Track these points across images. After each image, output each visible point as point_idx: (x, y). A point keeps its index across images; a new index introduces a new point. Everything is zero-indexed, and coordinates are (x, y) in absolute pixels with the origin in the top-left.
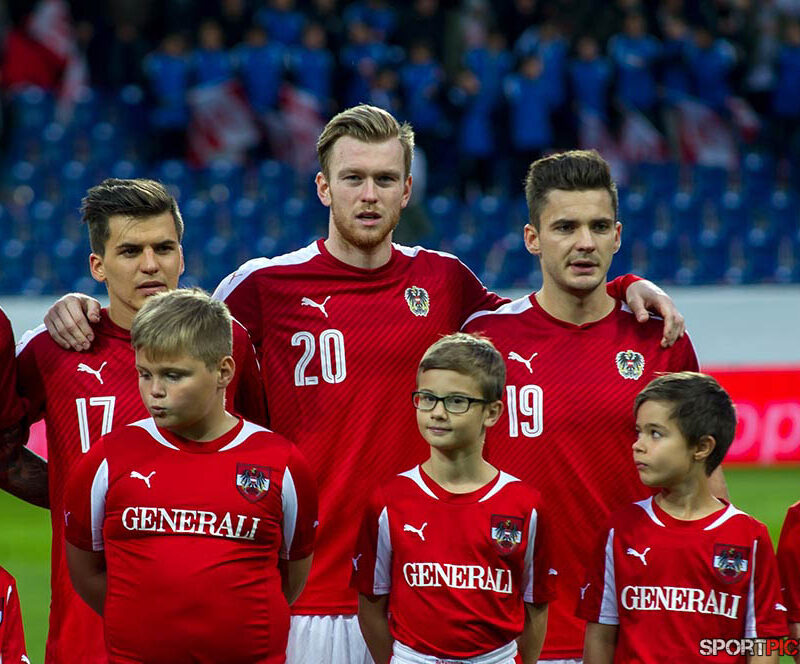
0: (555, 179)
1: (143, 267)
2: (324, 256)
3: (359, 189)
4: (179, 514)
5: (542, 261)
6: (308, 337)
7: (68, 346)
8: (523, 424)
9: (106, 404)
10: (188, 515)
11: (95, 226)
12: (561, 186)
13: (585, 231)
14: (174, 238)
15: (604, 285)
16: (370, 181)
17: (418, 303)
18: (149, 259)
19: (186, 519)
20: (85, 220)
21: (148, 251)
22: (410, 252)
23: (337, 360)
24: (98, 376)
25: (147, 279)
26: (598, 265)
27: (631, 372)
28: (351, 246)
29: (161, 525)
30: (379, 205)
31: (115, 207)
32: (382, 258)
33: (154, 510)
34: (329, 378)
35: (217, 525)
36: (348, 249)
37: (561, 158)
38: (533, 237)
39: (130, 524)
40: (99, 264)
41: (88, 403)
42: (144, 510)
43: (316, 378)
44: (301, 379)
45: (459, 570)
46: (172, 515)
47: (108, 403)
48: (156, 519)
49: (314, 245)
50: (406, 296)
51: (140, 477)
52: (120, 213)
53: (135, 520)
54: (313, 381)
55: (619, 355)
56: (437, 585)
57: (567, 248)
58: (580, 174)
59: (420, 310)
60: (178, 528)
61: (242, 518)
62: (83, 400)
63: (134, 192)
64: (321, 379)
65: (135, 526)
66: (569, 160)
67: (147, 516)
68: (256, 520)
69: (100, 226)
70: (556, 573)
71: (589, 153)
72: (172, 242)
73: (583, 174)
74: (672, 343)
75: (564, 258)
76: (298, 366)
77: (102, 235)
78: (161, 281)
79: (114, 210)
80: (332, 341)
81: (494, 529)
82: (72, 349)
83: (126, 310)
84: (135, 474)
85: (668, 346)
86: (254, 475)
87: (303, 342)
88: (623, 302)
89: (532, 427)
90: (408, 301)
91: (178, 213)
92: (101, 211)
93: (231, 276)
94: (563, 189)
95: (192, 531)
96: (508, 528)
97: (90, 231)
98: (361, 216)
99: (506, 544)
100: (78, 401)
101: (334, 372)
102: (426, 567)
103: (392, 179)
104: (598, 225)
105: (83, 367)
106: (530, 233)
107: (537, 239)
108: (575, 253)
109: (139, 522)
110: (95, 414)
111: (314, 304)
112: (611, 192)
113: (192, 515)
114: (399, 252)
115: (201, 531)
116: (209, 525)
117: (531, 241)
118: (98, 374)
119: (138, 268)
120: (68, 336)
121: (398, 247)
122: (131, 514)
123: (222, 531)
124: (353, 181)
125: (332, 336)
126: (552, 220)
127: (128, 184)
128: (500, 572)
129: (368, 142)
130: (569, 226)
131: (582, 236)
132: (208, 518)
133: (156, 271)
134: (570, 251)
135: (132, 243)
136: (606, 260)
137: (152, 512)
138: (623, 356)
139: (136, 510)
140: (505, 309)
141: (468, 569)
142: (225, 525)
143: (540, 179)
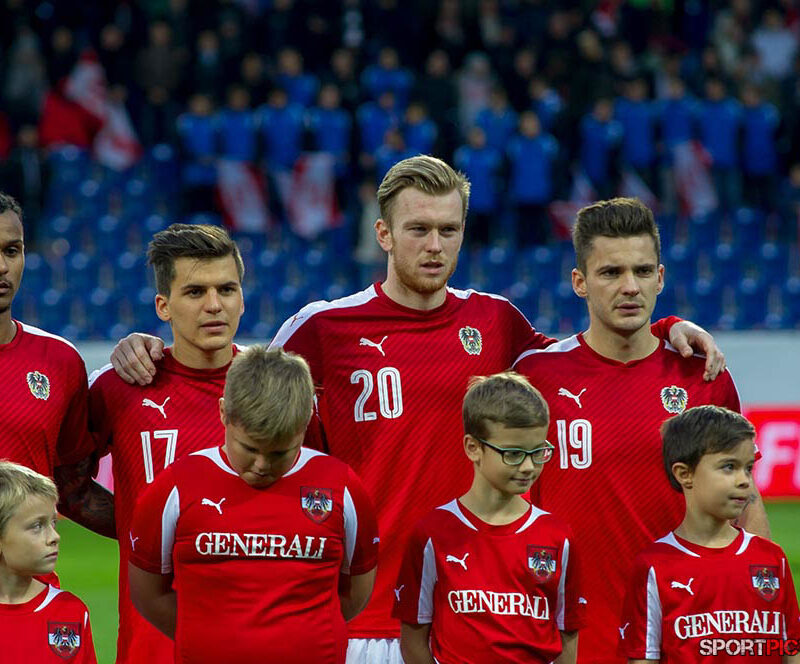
0: (600, 226)
1: (207, 307)
2: (381, 299)
3: (425, 239)
4: (251, 538)
5: (589, 304)
6: (367, 375)
7: (133, 381)
8: (572, 456)
9: (169, 437)
10: (259, 539)
11: (161, 268)
12: (606, 233)
13: (630, 276)
14: (236, 280)
15: (648, 326)
16: (435, 232)
17: (472, 342)
18: (213, 299)
19: (258, 542)
20: (151, 263)
21: (213, 292)
22: (462, 294)
23: (394, 396)
24: (162, 410)
25: (210, 319)
26: (643, 307)
27: (675, 407)
28: (409, 291)
29: (235, 549)
30: (442, 255)
31: (181, 250)
32: (438, 300)
33: (228, 535)
34: (386, 413)
35: (286, 548)
36: (406, 291)
37: (605, 206)
38: (581, 281)
39: (204, 548)
40: (165, 305)
41: (152, 435)
42: (218, 535)
43: (374, 414)
44: (361, 415)
45: (500, 598)
46: (244, 539)
47: (171, 436)
48: (230, 544)
49: (372, 288)
50: (460, 335)
51: (211, 504)
52: (186, 256)
53: (209, 545)
54: (371, 417)
55: (663, 391)
56: (482, 610)
57: (613, 293)
58: (624, 222)
59: (473, 348)
60: (250, 551)
61: (310, 539)
62: (148, 434)
63: (199, 236)
64: (379, 415)
65: (209, 551)
66: (613, 209)
67: (221, 541)
68: (323, 540)
69: (166, 269)
70: (585, 602)
71: (631, 200)
72: (235, 284)
73: (627, 222)
74: (713, 378)
75: (610, 301)
76: (357, 402)
77: (167, 277)
78: (224, 321)
79: (179, 253)
80: (389, 378)
81: (530, 559)
82: (136, 383)
83: (189, 347)
84: (206, 501)
85: (710, 380)
86: (317, 498)
87: (361, 380)
88: (666, 342)
89: (581, 459)
90: (462, 340)
91: (239, 256)
92: (167, 254)
93: (293, 318)
94: (608, 236)
95: (263, 554)
96: (544, 557)
97: (156, 273)
98: (426, 265)
99: (542, 572)
100: (142, 433)
101: (391, 408)
102: (469, 594)
103: (454, 230)
104: (642, 271)
105: (147, 402)
106: (578, 277)
107: (584, 284)
108: (620, 296)
109: (213, 547)
110: (159, 447)
111: (372, 344)
112: (654, 238)
113: (262, 539)
114: (452, 294)
115: (272, 554)
116: (279, 548)
117: (578, 285)
118: (161, 409)
119: (202, 307)
120: (133, 372)
121: (451, 290)
122: (205, 540)
123: (292, 553)
124: (418, 232)
125: (388, 373)
126: (598, 265)
127: (192, 229)
128: (537, 599)
129: (433, 195)
130: (615, 271)
131: (627, 280)
132: (278, 541)
133: (219, 311)
134: (615, 295)
135: (196, 284)
136: (650, 303)
137: (225, 537)
138: (667, 392)
139: (210, 536)
140: (554, 348)
141: (508, 597)
142: (294, 546)
143: (586, 226)
